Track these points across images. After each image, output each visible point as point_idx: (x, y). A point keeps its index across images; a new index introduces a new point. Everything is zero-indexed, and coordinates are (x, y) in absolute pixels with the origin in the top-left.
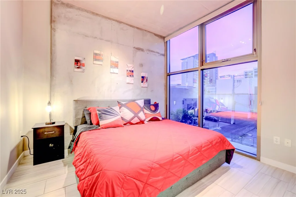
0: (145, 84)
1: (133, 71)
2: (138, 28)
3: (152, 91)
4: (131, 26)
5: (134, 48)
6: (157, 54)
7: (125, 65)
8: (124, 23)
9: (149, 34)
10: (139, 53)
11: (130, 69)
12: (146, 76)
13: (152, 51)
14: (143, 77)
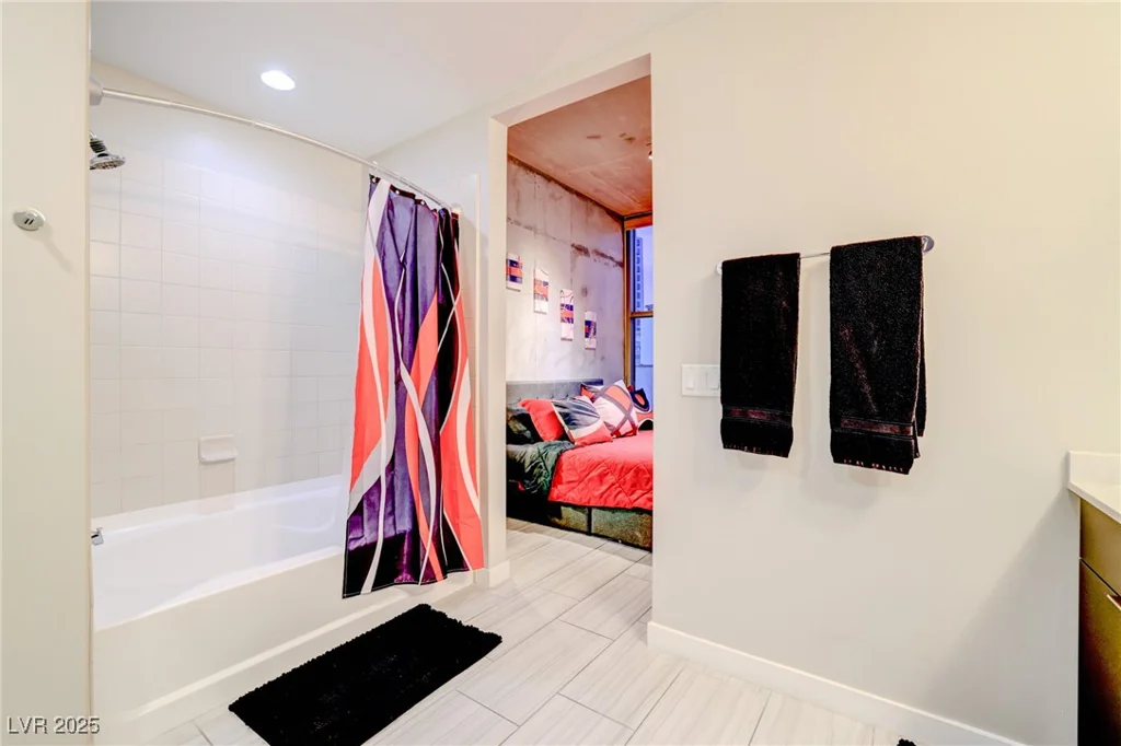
0: (591, 342)
1: (571, 308)
2: (579, 194)
3: (603, 358)
4: (567, 188)
5: (573, 245)
6: (611, 263)
7: (560, 293)
8: (557, 182)
9: (597, 210)
10: (581, 258)
11: (567, 301)
12: (594, 320)
13: (603, 255)
14: (588, 323)
